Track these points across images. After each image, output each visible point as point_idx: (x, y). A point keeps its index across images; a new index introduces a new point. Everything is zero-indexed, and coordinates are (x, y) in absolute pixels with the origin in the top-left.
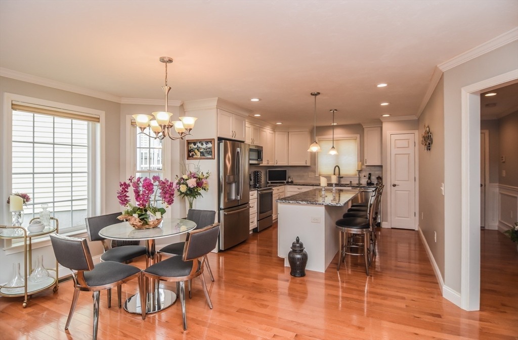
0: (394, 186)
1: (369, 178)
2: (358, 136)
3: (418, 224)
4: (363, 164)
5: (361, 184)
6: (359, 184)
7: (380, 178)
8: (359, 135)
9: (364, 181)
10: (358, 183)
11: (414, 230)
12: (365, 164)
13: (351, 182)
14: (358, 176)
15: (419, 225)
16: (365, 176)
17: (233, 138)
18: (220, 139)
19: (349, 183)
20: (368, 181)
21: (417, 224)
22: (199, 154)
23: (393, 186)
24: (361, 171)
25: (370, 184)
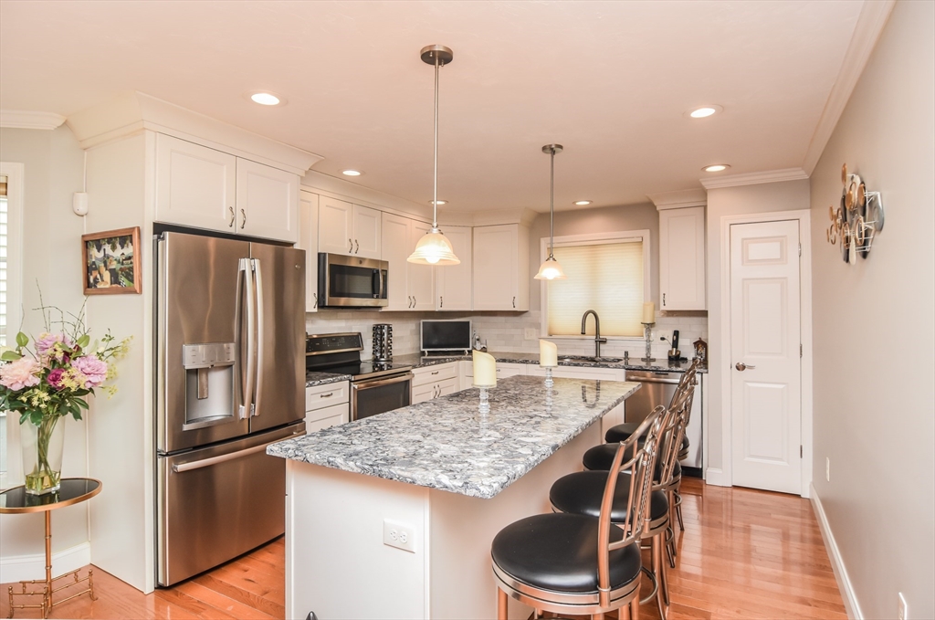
0: (741, 368)
1: (675, 344)
2: (646, 234)
3: (811, 480)
4: (656, 307)
5: (654, 360)
6: (648, 360)
7: (701, 345)
8: (648, 231)
9: (661, 353)
10: (644, 357)
11: (798, 496)
12: (662, 308)
13: (626, 353)
14: (645, 338)
15: (813, 483)
16: (663, 339)
17: (237, 230)
18: (159, 229)
19: (621, 355)
20: (670, 352)
21: (809, 478)
22: (107, 276)
23: (738, 368)
24: (652, 325)
25: (676, 359)
